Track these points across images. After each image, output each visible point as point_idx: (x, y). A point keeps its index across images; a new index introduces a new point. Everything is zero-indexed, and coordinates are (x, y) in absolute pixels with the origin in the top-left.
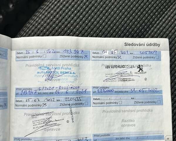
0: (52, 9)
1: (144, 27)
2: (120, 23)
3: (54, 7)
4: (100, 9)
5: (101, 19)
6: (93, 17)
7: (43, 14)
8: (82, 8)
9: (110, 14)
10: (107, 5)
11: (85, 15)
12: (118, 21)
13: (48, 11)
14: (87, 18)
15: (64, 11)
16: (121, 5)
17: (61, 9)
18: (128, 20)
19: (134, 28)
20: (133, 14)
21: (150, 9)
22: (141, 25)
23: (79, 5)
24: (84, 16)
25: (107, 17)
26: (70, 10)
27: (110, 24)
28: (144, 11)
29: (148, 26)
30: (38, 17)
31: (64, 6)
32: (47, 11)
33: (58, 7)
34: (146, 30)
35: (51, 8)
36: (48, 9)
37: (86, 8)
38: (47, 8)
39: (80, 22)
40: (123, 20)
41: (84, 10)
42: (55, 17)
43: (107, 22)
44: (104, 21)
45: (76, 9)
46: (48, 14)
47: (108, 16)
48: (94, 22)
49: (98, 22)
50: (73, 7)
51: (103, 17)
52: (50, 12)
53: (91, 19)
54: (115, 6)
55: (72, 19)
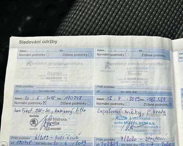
0: (78, 20)
1: (174, 24)
2: (150, 24)
3: (80, 18)
4: (127, 12)
5: (130, 22)
6: (121, 22)
7: (70, 27)
8: (108, 14)
9: (138, 15)
10: (134, 7)
11: (113, 20)
12: (147, 22)
13: (74, 23)
14: (115, 24)
15: (90, 21)
16: (147, 6)
17: (87, 19)
18: (157, 19)
19: (165, 27)
20: (161, 12)
21: (177, 4)
22: (171, 22)
23: (105, 12)
24: (112, 22)
25: (135, 20)
26: (96, 18)
27: (140, 26)
28: (171, 8)
29: (179, 22)
30: (64, 30)
31: (90, 15)
32: (72, 23)
33: (84, 17)
34: (177, 26)
35: (76, 20)
36: (74, 21)
37: (112, 14)
38: (72, 20)
39: (108, 28)
40: (152, 20)
41: (111, 16)
42: (82, 27)
43: (137, 25)
44: (133, 24)
45: (102, 16)
46: (74, 26)
47: (136, 18)
48: (123, 26)
49: (127, 26)
50: (99, 14)
51: (131, 20)
52: (76, 23)
53: (120, 24)
54: (142, 7)
55: (100, 26)
